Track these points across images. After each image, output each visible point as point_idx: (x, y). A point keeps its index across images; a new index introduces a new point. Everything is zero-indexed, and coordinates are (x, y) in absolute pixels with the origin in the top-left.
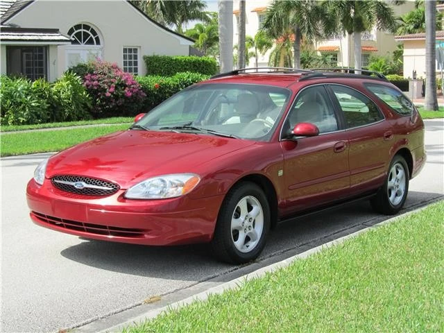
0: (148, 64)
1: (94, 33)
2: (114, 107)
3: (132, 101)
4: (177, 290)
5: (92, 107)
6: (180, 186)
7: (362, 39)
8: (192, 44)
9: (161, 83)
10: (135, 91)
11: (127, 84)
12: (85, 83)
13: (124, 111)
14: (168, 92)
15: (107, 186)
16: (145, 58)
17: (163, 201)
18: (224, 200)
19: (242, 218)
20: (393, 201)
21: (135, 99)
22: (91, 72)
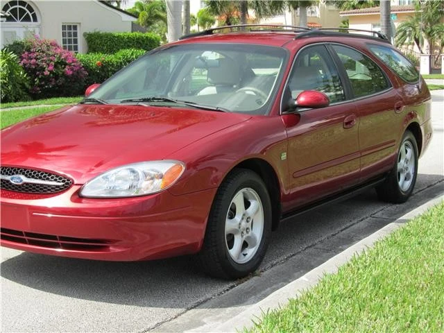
0: (88, 42)
1: (31, 9)
2: (54, 87)
3: (73, 80)
4: (158, 324)
5: (30, 88)
6: (157, 178)
7: (308, 15)
8: (135, 20)
9: (103, 61)
10: (75, 69)
11: (67, 62)
12: (22, 62)
13: (64, 91)
14: (111, 70)
15: (56, 180)
16: (85, 35)
17: (134, 200)
18: (216, 195)
19: (238, 218)
20: (402, 186)
21: (75, 78)
22: (28, 50)
